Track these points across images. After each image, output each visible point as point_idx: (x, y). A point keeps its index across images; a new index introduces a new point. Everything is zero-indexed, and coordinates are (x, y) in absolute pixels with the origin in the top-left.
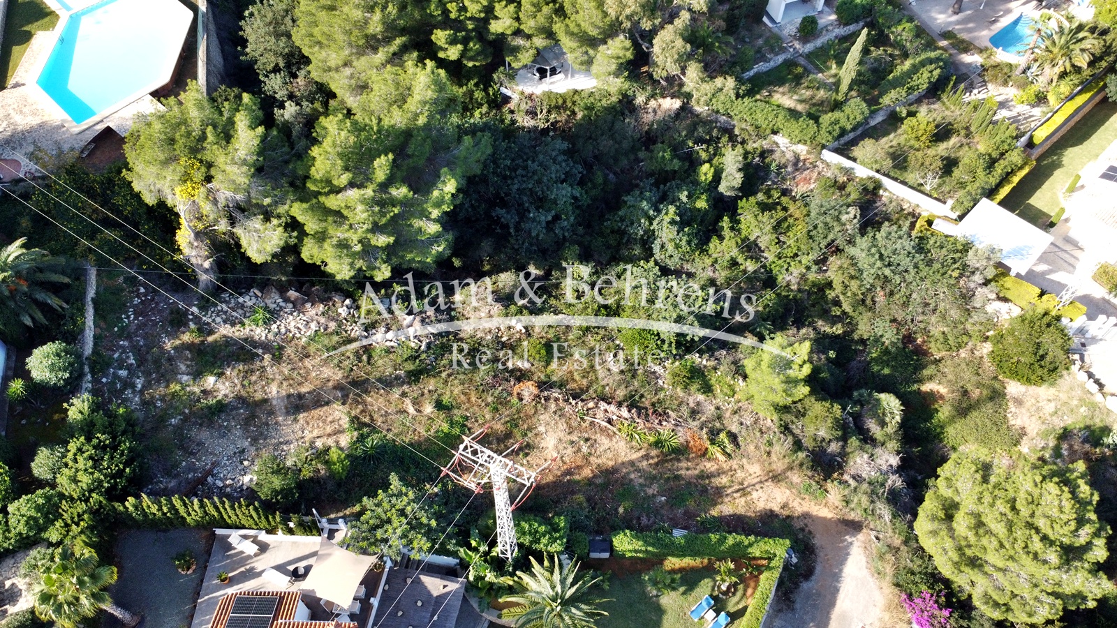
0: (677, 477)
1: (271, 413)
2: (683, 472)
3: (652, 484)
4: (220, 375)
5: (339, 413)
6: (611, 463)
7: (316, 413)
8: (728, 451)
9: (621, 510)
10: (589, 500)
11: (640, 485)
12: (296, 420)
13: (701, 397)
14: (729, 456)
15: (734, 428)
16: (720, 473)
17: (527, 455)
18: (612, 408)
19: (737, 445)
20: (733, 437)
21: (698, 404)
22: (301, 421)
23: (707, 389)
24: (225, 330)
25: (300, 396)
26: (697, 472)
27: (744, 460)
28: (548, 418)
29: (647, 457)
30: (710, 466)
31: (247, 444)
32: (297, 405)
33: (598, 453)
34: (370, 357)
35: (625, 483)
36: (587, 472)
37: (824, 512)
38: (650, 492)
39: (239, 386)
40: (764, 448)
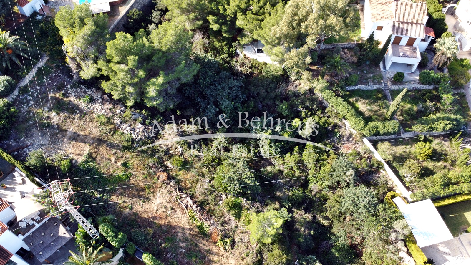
0: (196, 245)
1: (64, 136)
2: (201, 245)
3: (184, 242)
4: (58, 114)
5: (86, 149)
6: (175, 224)
7: (78, 144)
8: (227, 247)
9: (163, 245)
10: (154, 234)
11: (180, 240)
12: (70, 143)
13: (233, 218)
14: (226, 250)
15: (237, 239)
16: (217, 254)
17: (144, 202)
18: (191, 202)
19: (233, 248)
20: (233, 243)
21: (230, 220)
22: (72, 145)
23: (238, 216)
24: (73, 99)
25: (79, 135)
26: (207, 248)
27: (231, 256)
28: (164, 192)
29: (191, 230)
30: (214, 249)
31: (47, 143)
32: (75, 138)
33: (173, 217)
34: (114, 133)
35: (174, 235)
36: (162, 222)
38: (181, 245)
39: (61, 121)
40: (243, 255)
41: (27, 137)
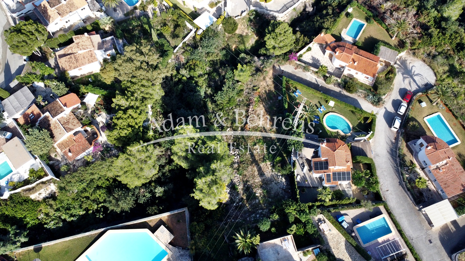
0: (265, 98)
4: (255, 193)
5: (262, 165)
6: (264, 111)
7: (263, 170)
12: (265, 174)
13: (244, 92)
14: (259, 88)
15: (252, 86)
18: (250, 109)
19: (256, 86)
20: (254, 86)
21: (246, 92)
23: (242, 90)
24: (241, 195)
25: (259, 174)
26: (264, 94)
27: (260, 85)
31: (273, 183)
34: (243, 161)
35: (268, 108)
36: (267, 115)
37: (271, 72)
38: (269, 104)
39: (258, 188)
40: (256, 81)
41: (278, 194)
